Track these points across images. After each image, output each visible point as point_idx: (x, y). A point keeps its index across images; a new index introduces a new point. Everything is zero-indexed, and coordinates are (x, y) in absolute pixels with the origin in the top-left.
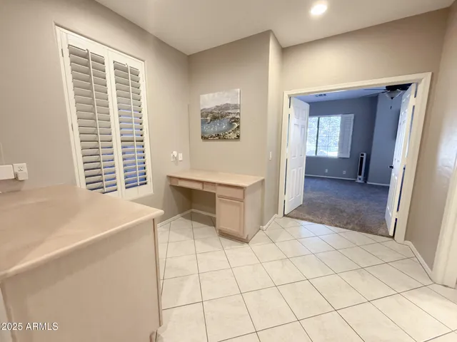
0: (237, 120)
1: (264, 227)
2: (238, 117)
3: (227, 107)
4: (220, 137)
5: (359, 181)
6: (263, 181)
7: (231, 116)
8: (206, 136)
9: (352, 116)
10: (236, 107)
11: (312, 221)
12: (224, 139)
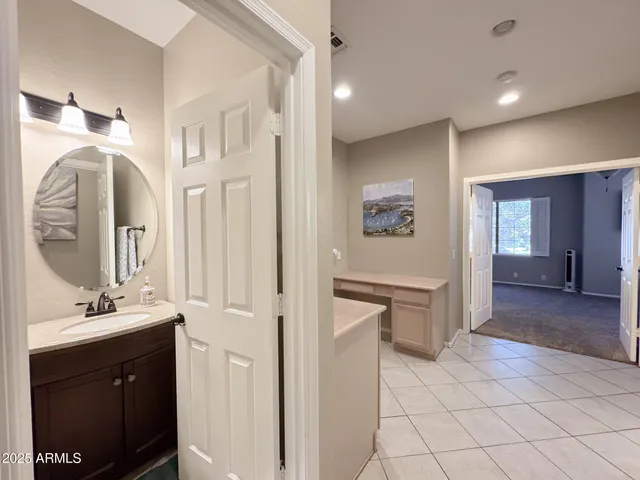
0: (411, 214)
1: (450, 344)
2: (411, 209)
3: (397, 198)
4: (388, 232)
5: (570, 290)
6: (446, 285)
7: (402, 209)
8: (370, 231)
9: (548, 199)
10: (409, 199)
11: (512, 340)
12: (394, 234)
